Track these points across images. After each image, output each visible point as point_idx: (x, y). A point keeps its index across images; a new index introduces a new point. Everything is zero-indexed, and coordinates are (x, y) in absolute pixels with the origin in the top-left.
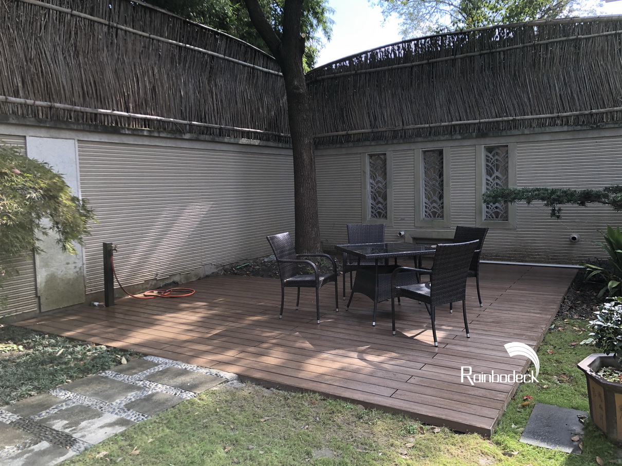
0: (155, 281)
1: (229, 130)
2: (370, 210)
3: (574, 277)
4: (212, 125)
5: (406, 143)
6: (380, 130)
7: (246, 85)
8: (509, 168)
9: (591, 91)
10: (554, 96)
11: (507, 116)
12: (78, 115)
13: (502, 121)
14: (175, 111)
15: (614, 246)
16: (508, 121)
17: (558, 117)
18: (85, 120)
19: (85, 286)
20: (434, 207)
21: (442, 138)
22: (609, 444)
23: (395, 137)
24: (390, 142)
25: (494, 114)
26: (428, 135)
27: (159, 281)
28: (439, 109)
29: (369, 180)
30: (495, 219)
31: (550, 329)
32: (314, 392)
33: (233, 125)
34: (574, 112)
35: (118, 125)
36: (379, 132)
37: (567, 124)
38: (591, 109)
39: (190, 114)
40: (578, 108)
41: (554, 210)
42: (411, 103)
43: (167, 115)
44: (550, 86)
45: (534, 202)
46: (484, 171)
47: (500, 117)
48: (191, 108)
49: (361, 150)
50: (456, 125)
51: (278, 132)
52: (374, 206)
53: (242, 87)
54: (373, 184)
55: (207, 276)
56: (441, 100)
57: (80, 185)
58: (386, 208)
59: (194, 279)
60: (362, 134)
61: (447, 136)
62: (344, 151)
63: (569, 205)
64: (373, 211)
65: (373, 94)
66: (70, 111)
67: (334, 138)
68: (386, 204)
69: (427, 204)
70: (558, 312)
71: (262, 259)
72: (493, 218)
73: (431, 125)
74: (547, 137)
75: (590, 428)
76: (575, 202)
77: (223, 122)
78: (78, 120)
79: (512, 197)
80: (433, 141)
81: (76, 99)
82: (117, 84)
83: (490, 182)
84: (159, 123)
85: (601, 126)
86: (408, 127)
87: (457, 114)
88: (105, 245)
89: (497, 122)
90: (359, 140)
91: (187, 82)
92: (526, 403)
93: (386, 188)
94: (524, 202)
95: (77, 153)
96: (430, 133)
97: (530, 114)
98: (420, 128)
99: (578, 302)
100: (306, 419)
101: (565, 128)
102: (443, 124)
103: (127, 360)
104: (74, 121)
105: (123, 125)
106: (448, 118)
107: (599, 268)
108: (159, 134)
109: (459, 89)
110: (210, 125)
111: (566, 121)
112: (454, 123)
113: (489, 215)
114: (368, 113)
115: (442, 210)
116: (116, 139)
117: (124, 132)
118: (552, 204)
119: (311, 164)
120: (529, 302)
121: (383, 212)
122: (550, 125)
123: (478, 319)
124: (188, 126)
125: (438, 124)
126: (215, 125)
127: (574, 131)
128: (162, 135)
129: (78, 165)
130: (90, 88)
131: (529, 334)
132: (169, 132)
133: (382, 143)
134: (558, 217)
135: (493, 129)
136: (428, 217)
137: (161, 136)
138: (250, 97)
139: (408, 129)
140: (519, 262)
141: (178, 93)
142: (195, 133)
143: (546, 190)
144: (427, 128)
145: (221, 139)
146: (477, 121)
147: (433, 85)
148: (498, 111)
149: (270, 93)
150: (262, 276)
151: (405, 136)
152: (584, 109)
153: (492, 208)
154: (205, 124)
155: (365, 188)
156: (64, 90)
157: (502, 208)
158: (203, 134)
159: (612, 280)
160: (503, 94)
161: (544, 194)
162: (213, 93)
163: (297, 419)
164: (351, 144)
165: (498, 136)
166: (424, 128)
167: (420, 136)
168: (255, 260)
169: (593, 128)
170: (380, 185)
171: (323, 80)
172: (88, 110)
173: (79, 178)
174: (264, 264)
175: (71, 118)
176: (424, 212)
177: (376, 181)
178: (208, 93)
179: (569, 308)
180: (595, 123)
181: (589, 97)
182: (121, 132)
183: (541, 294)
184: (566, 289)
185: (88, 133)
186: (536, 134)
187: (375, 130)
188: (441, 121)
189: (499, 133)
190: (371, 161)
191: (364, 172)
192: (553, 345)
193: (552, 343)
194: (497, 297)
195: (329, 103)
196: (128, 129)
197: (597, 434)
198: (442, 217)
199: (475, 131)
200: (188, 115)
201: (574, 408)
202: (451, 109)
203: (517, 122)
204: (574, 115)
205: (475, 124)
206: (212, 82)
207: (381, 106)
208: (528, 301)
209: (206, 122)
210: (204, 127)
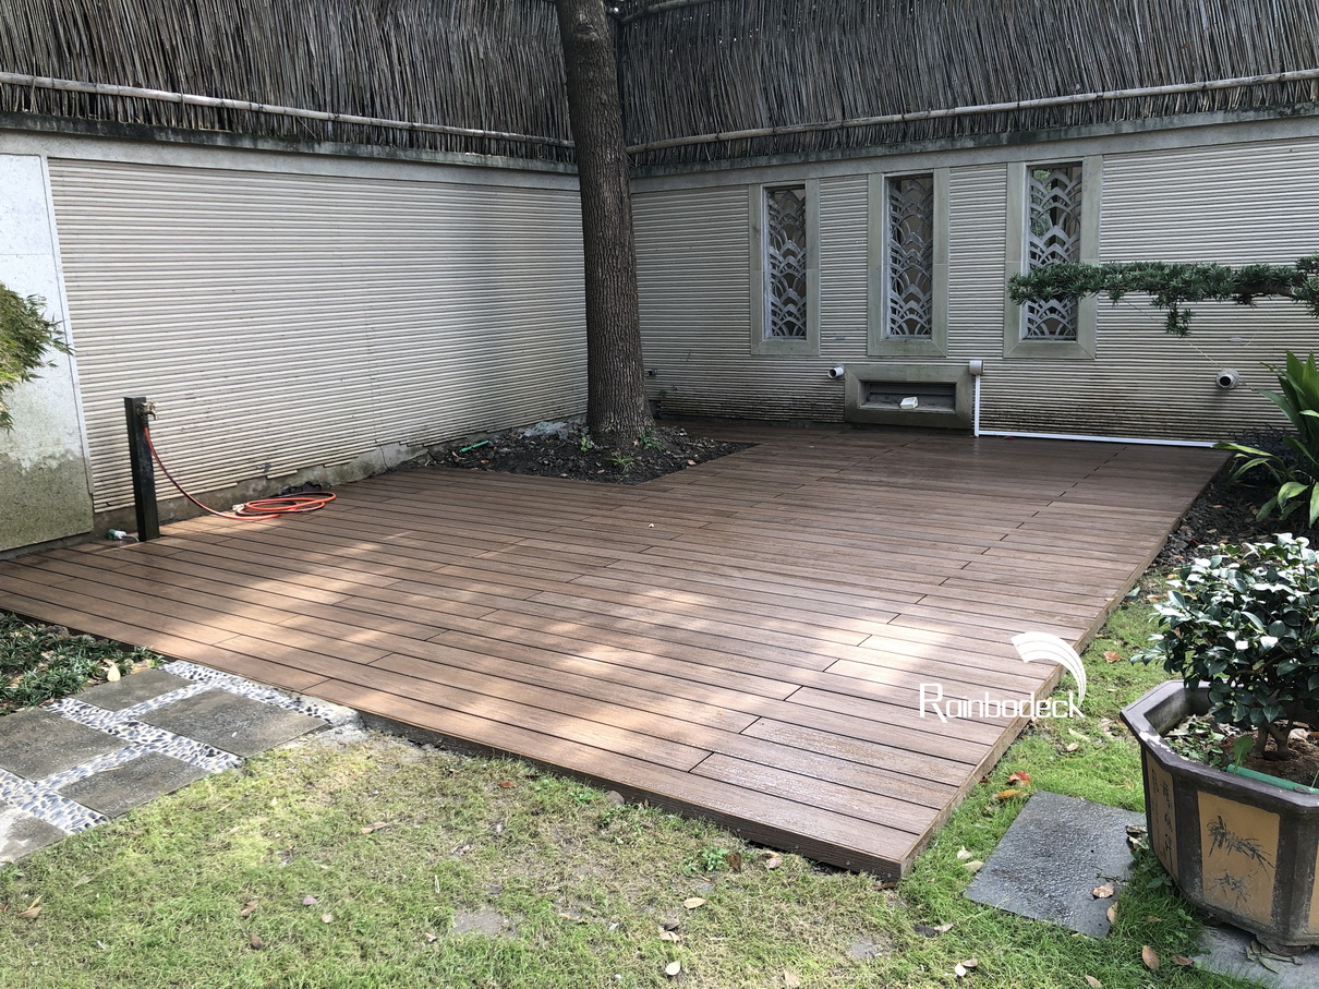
0: (264, 482)
1: (434, 133)
2: (770, 318)
3: (1216, 470)
4: (390, 121)
5: (851, 159)
6: (790, 128)
7: (473, 25)
8: (1083, 216)
9: (1284, 25)
10: (1196, 39)
11: (1083, 91)
12: (47, 98)
13: (1071, 104)
14: (297, 89)
15: (1300, 400)
16: (1085, 103)
17: (1204, 90)
18: (65, 109)
19: (91, 495)
20: (911, 311)
21: (930, 147)
22: (1181, 912)
23: (824, 146)
24: (813, 158)
25: (1053, 87)
26: (899, 139)
27: (273, 482)
28: (925, 78)
29: (766, 249)
30: (1047, 336)
31: (1127, 599)
32: (516, 757)
33: (444, 118)
34: (1243, 78)
35: (151, 122)
36: (789, 133)
37: (1224, 107)
38: (1283, 70)
39: (335, 95)
40: (1253, 67)
41: (1173, 316)
42: (862, 62)
43: (276, 97)
44: (1188, 13)
45: (1128, 296)
46: (1025, 224)
47: (1066, 94)
48: (335, 83)
49: (749, 178)
50: (965, 115)
51: (558, 136)
52: (777, 310)
53: (464, 30)
54: (775, 258)
55: (390, 471)
56: (930, 55)
57: (60, 265)
58: (804, 314)
59: (360, 476)
60: (752, 138)
61: (943, 142)
62: (711, 181)
63: (1211, 302)
64: (776, 320)
65: (776, 44)
66: (26, 88)
67: (689, 149)
68: (804, 305)
69: (896, 303)
70: (1159, 556)
71: (520, 430)
72: (1043, 333)
73: (907, 116)
74: (1174, 141)
75: (1144, 867)
76: (1226, 295)
77: (419, 114)
78: (49, 110)
79: (1078, 284)
80: (911, 154)
81: (40, 58)
82: (144, 21)
83: (1038, 251)
84: (258, 118)
85: (1302, 111)
86: (855, 122)
87: (967, 89)
88: (128, 402)
89: (1059, 105)
90: (744, 155)
91: (323, 20)
92: (1010, 792)
93: (804, 266)
94: (1103, 297)
95: (49, 189)
96: (905, 134)
97: (1137, 83)
98: (881, 124)
99: (1211, 532)
100: (470, 828)
101: (1219, 118)
102: (934, 113)
103: (123, 672)
104: (36, 112)
105: (164, 121)
106: (946, 99)
107: (1262, 453)
108: (255, 144)
109: (973, 26)
110: (385, 122)
111: (1220, 100)
112: (959, 110)
113: (1033, 327)
114: (765, 89)
115: (928, 316)
116: (145, 154)
117: (164, 139)
118: (1171, 299)
119: (621, 210)
120: (1096, 532)
121: (799, 324)
122: (1184, 110)
123: (964, 573)
124: (330, 124)
125: (922, 114)
126: (398, 122)
127: (1240, 123)
128: (261, 145)
129: (53, 218)
130: (74, 32)
131: (1070, 612)
132: (281, 139)
133: (796, 160)
134: (1183, 332)
135: (1049, 124)
136: (897, 333)
137: (260, 147)
138: (486, 54)
139: (855, 127)
140: (1099, 434)
141: (300, 45)
142: (348, 140)
143: (1161, 267)
144: (897, 122)
145: (412, 154)
146: (1013, 105)
147: (913, 18)
148: (1063, 79)
149: (534, 44)
150: (513, 470)
151: (848, 143)
152: (1265, 69)
153: (1041, 311)
154: (374, 120)
155: (758, 268)
156: (11, 39)
157: (1064, 313)
158: (368, 142)
159: (1292, 481)
160: (1076, 36)
161: (1152, 276)
162: (390, 45)
163: (449, 828)
164: (725, 164)
165: (1060, 141)
166: (892, 123)
167: (882, 143)
168: (506, 434)
169: (1283, 118)
170: (791, 260)
171: (663, 11)
172: (72, 84)
173: (57, 248)
174: (522, 442)
175: (28, 105)
176: (889, 321)
177: (782, 251)
178: (378, 44)
179: (1185, 545)
180: (1289, 104)
181: (1279, 41)
182: (158, 138)
183: (1127, 513)
184: (1191, 500)
185: (72, 142)
186: (1149, 132)
187: (781, 129)
188: (931, 106)
189: (1062, 133)
190: (771, 203)
191: (756, 230)
192: (1122, 639)
193: (1121, 632)
194: (1023, 519)
195: (675, 68)
196: (175, 131)
197: (1157, 883)
198: (928, 332)
199: (1006, 127)
200: (328, 99)
201: (1124, 807)
202: (954, 77)
203: (1107, 103)
204: (1242, 85)
205: (1007, 112)
206: (388, 18)
207: (792, 71)
208: (1093, 528)
209: (374, 115)
210: (371, 125)
